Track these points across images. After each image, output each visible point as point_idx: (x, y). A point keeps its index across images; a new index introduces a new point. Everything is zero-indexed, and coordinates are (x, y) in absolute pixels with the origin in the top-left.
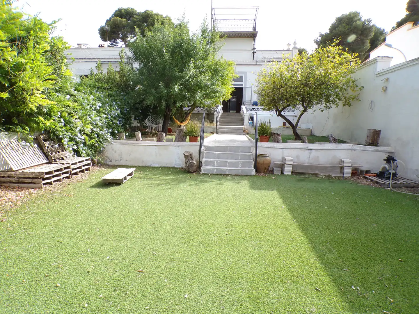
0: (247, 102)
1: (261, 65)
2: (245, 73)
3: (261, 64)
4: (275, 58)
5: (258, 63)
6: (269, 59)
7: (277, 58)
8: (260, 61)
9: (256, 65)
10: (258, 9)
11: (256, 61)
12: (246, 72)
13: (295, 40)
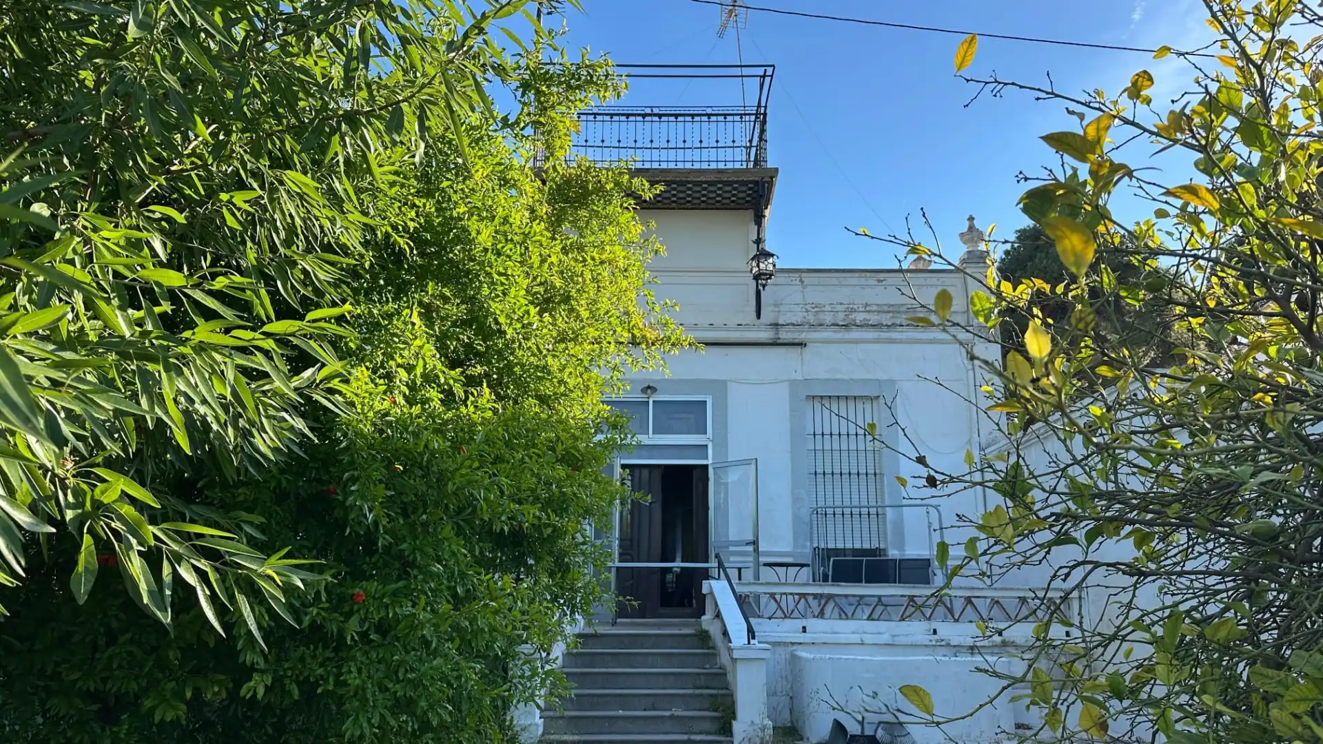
0: (732, 549)
1: (802, 345)
2: (719, 388)
3: (802, 336)
4: (875, 308)
5: (785, 335)
6: (841, 316)
7: (886, 308)
8: (793, 325)
9: (775, 344)
10: (768, 80)
11: (776, 325)
12: (723, 384)
13: (971, 219)
